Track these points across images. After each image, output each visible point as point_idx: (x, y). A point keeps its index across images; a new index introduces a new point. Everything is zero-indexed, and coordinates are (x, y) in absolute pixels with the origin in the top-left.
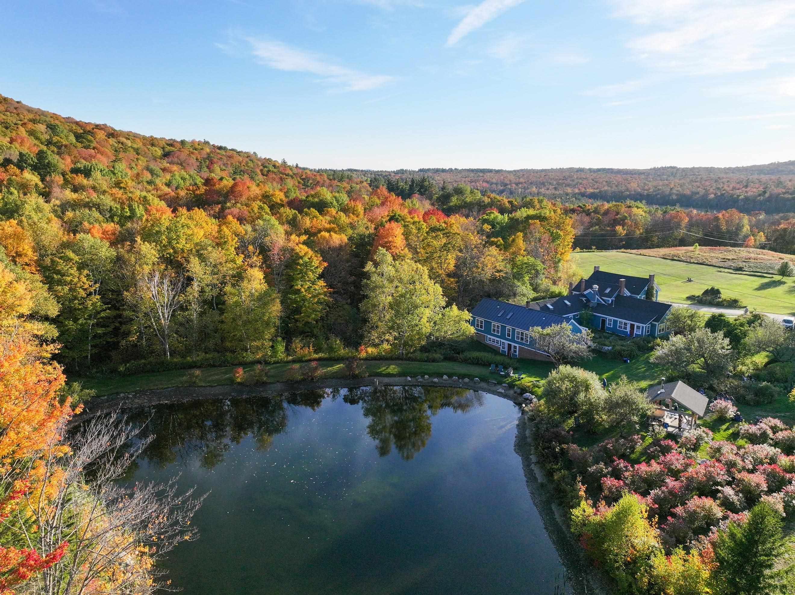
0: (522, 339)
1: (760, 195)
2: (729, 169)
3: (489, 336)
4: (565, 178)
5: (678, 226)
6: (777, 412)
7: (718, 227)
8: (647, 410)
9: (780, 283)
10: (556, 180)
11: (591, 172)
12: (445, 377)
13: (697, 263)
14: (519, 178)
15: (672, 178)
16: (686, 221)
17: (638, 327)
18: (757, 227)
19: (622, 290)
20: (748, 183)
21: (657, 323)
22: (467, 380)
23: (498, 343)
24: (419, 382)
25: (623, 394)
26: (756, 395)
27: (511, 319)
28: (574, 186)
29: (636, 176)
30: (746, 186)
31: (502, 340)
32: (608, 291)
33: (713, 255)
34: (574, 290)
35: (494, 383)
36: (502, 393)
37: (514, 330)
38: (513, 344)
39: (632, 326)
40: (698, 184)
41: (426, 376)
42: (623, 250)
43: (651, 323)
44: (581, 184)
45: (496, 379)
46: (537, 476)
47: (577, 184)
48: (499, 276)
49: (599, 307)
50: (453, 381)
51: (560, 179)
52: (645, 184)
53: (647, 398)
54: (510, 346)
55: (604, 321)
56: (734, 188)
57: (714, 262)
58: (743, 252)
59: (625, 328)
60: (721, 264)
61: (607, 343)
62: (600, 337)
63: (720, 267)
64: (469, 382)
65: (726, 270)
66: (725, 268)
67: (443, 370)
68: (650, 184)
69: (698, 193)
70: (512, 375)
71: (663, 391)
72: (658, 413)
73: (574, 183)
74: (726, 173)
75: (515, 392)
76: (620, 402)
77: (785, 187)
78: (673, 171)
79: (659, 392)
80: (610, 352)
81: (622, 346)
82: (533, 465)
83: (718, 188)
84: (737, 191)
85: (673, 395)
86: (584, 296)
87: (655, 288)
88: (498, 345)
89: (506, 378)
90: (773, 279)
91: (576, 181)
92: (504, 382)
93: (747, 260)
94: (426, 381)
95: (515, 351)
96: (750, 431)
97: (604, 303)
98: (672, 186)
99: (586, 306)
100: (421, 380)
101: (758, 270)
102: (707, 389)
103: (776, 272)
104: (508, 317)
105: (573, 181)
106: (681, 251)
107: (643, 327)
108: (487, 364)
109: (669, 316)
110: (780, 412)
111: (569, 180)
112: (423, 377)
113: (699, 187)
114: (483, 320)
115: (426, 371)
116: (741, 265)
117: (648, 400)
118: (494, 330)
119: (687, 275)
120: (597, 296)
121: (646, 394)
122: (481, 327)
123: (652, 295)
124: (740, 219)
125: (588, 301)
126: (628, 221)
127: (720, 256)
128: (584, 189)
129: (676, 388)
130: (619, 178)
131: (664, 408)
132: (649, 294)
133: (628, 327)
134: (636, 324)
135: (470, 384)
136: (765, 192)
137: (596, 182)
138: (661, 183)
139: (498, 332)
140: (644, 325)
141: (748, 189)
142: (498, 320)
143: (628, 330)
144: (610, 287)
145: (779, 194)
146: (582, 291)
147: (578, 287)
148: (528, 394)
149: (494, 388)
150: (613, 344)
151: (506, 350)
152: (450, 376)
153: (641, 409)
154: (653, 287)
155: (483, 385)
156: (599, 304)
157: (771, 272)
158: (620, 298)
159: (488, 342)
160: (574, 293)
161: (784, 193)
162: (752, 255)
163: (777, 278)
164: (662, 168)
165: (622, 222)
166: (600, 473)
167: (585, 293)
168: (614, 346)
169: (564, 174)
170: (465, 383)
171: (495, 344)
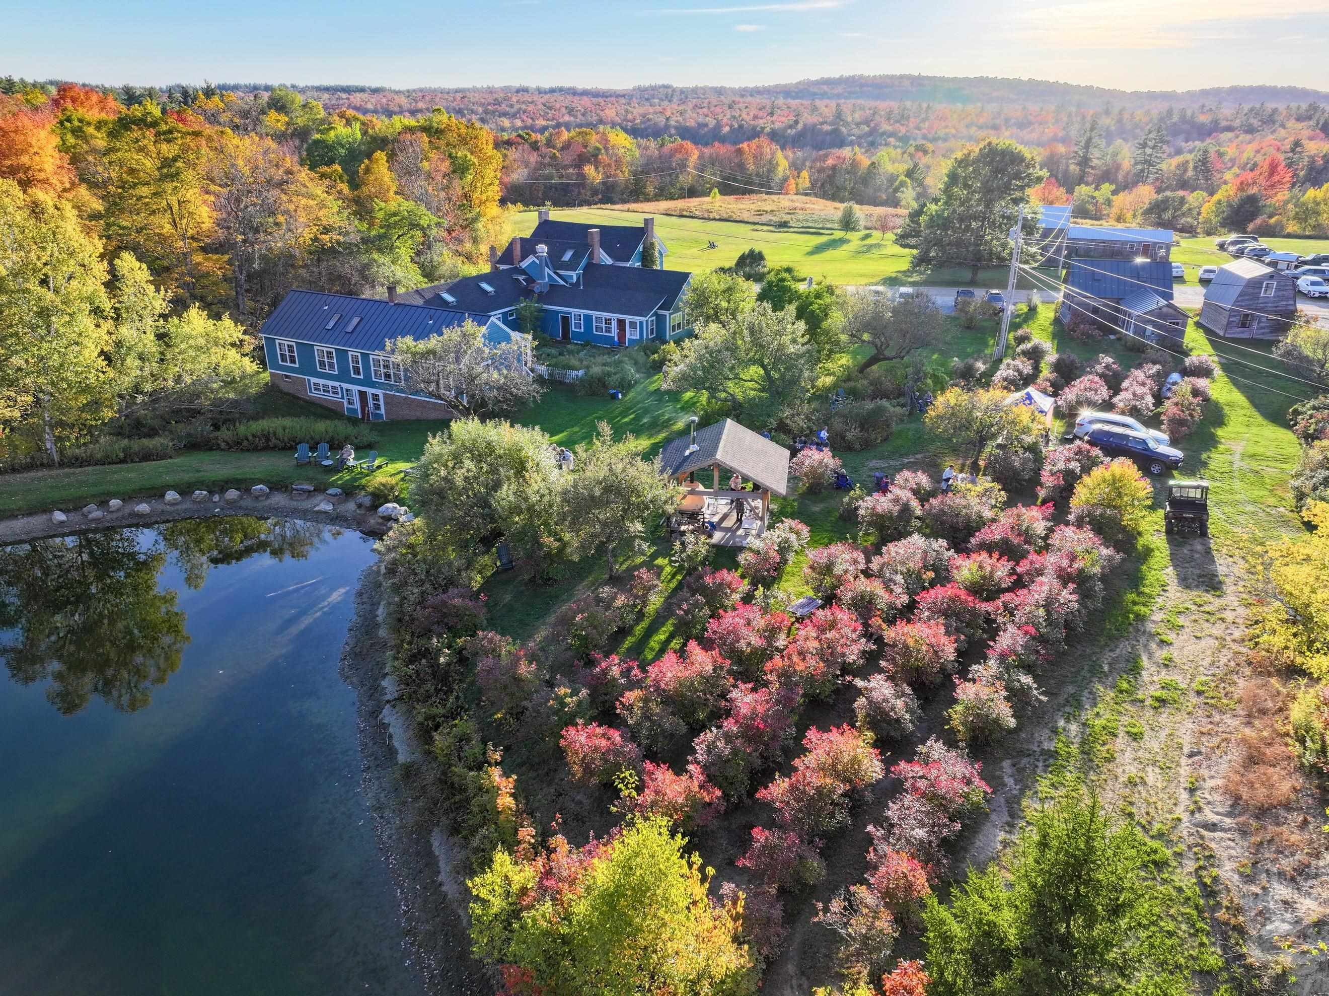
0: (388, 376)
1: (791, 127)
2: (745, 90)
3: (313, 380)
4: (497, 102)
5: (683, 166)
6: (902, 456)
7: (741, 166)
8: (666, 502)
9: (842, 241)
10: (482, 105)
11: (540, 93)
12: (171, 495)
13: (720, 220)
14: (416, 102)
15: (666, 103)
16: (695, 157)
17: (633, 325)
18: (797, 167)
19: (596, 252)
20: (773, 108)
21: (666, 313)
22: (232, 494)
23: (337, 393)
24: (93, 520)
25: (603, 472)
26: (862, 427)
27: (355, 334)
28: (514, 116)
29: (613, 99)
30: (772, 114)
31: (344, 385)
32: (567, 256)
33: (742, 206)
34: (500, 261)
35: (304, 491)
36: (326, 512)
37: (365, 357)
38: (370, 391)
39: (621, 323)
40: (705, 110)
41: (115, 503)
42: (599, 206)
43: (656, 314)
44: (525, 112)
45: (309, 480)
46: (396, 743)
47: (518, 112)
48: (330, 241)
49: (554, 293)
50: (194, 502)
51: (489, 104)
52: (627, 111)
53: (662, 472)
54: (363, 394)
55: (566, 320)
56: (755, 117)
57: (746, 216)
58: (786, 201)
59: (609, 330)
60: (756, 219)
61: (574, 362)
62: (561, 354)
63: (755, 224)
64: (241, 498)
65: (765, 228)
66: (763, 224)
67: (168, 479)
68: (635, 112)
69: (706, 125)
70: (351, 462)
71: (694, 448)
72: (688, 503)
73: (512, 110)
74: (742, 96)
75: (360, 506)
76: (597, 492)
77: (821, 114)
78: (667, 93)
79: (687, 453)
80: (582, 380)
81: (604, 365)
82: (387, 710)
83: (734, 117)
84: (761, 121)
85: (719, 455)
86: (523, 272)
87: (657, 247)
88: (336, 398)
89: (339, 471)
90: (832, 237)
91: (517, 107)
92: (333, 485)
93: (792, 211)
94: (115, 516)
95: (377, 407)
96: (879, 510)
97: (562, 283)
98: (668, 114)
99: (527, 293)
100: (97, 514)
101: (810, 224)
102: (776, 430)
103: (836, 226)
104: (350, 329)
105: (512, 106)
106: (693, 203)
107: (641, 323)
108: (289, 447)
109: (686, 295)
110: (907, 455)
111: (503, 106)
112: (103, 504)
113: (706, 116)
114: (292, 342)
115: (112, 488)
116: (787, 218)
117: (666, 476)
118: (322, 364)
119: (707, 238)
120: (547, 270)
121: (658, 463)
122: (293, 361)
123: (653, 262)
124: (773, 154)
125: (530, 280)
126: (603, 157)
127: (753, 207)
128: (530, 121)
129: (724, 437)
130: (586, 101)
131: (701, 488)
132: (647, 257)
133: (614, 325)
134: (628, 318)
135: (243, 503)
136: (796, 122)
137: (550, 108)
138: (651, 110)
139: (331, 366)
140: (644, 319)
141: (774, 118)
142: (325, 336)
143: (614, 333)
144: (571, 248)
145: (815, 125)
146: (516, 262)
147: (508, 256)
148: (390, 505)
149: (306, 504)
150: (585, 363)
151: (357, 405)
152: (185, 490)
153: (651, 502)
154: (652, 244)
155: (279, 499)
156: (553, 287)
157: (829, 226)
158: (591, 267)
159: (314, 394)
160: (502, 267)
161: (822, 124)
162: (797, 205)
163: (838, 234)
164: (651, 87)
165: (593, 158)
166: (556, 713)
167: (524, 264)
168: (588, 367)
169: (495, 96)
170: (228, 502)
171: (330, 396)
